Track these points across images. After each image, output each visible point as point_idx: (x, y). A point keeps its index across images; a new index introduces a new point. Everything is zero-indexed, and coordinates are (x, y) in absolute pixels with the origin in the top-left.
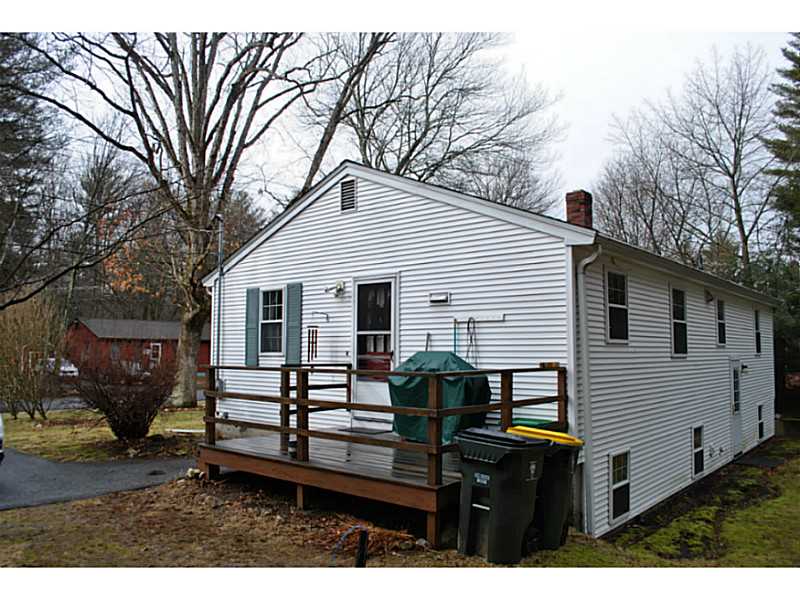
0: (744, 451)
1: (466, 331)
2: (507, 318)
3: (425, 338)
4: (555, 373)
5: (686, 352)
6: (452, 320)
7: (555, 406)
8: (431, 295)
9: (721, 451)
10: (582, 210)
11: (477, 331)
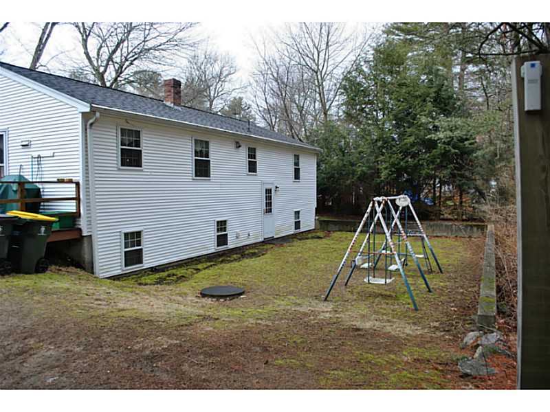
0: (275, 237)
1: (36, 163)
2: (55, 154)
3: (19, 167)
4: (74, 185)
5: (209, 177)
6: (30, 157)
7: (74, 203)
8: (22, 142)
9: (249, 235)
10: (172, 91)
11: (42, 162)
